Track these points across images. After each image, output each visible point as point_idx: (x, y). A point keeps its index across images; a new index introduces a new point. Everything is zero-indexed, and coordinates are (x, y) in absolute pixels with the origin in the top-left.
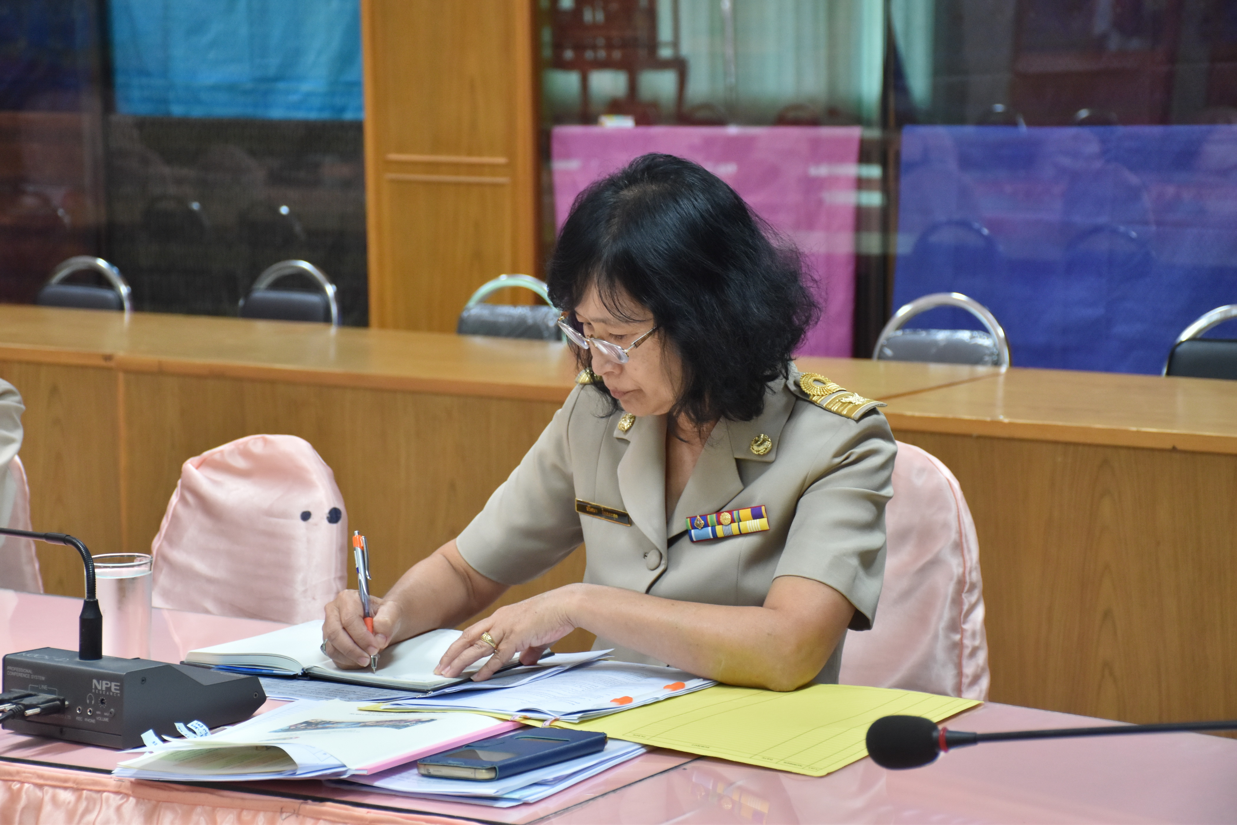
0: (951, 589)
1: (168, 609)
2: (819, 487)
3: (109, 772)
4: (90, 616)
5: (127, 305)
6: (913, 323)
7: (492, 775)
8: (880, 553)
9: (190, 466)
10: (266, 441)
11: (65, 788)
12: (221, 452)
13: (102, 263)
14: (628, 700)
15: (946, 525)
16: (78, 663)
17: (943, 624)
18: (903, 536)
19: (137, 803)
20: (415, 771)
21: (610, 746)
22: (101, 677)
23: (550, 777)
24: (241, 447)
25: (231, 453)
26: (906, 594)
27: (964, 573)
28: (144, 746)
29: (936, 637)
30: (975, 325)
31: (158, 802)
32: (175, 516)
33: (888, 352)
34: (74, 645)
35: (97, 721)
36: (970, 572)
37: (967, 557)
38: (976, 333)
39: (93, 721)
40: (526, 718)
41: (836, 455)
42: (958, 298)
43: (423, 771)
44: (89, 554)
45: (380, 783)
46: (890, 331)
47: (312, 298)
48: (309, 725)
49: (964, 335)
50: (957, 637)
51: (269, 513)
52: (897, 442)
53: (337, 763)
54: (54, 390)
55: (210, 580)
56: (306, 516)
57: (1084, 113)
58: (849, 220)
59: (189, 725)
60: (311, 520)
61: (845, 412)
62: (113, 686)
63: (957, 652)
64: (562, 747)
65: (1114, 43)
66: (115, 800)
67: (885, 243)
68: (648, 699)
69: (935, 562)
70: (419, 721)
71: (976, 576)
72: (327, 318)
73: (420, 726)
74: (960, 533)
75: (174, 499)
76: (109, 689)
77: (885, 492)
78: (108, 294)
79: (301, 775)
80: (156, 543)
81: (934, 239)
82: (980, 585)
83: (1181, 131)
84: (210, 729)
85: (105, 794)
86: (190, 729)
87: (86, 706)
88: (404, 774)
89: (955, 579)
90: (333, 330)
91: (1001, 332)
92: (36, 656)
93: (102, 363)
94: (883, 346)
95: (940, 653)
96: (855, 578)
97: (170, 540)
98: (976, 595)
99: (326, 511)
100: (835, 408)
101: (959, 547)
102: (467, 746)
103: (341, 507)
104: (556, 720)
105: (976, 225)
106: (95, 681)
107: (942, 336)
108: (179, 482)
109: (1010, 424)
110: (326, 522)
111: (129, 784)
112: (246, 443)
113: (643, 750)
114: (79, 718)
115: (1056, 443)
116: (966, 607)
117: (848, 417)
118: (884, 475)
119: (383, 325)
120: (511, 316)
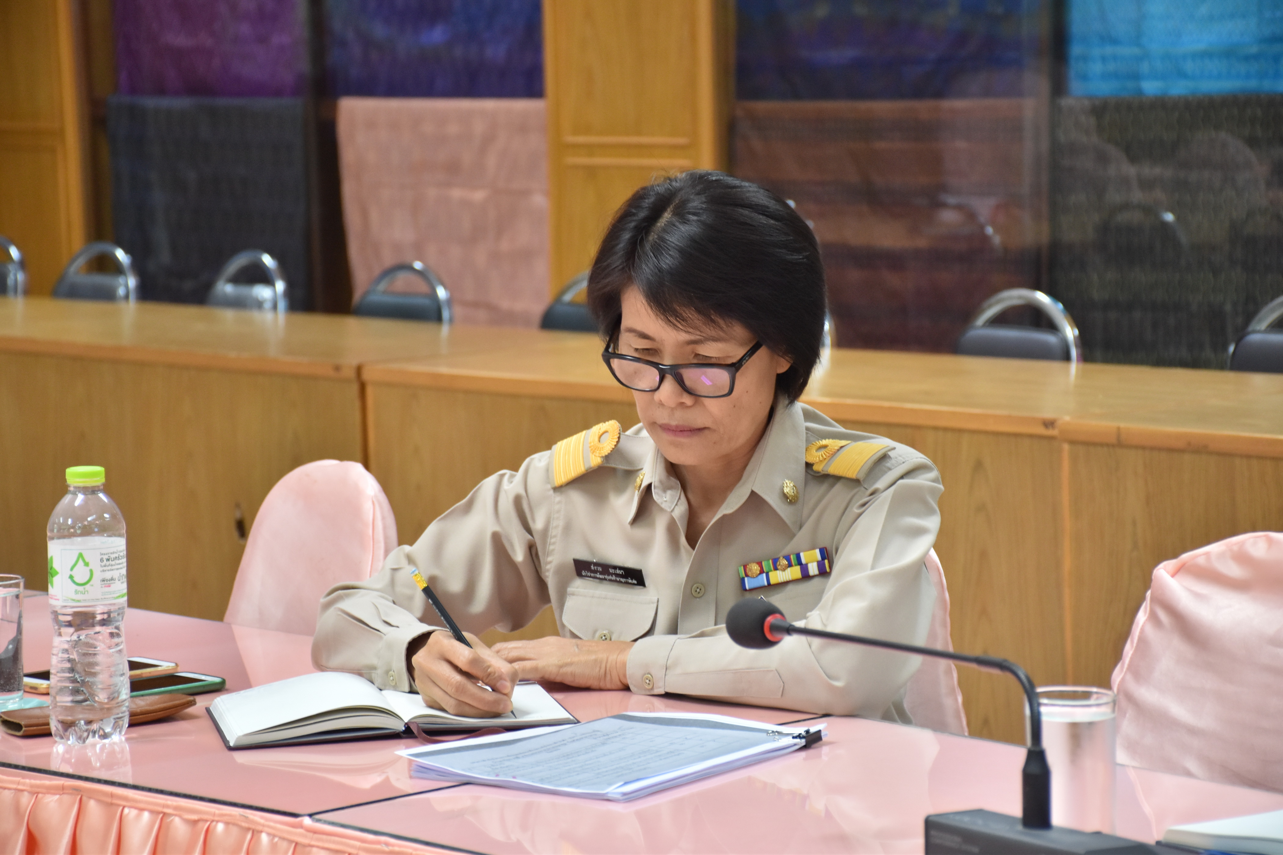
1: (1134, 767)
4: (1035, 769)
5: (1074, 352)
9: (1163, 572)
10: (1270, 541)
12: (1207, 554)
13: (1042, 298)
16: (1021, 833)
24: (1235, 548)
25: (1221, 555)
32: (1142, 640)
34: (1014, 806)
44: (1032, 686)
54: (979, 466)
55: (1192, 731)
75: (1142, 617)
78: (1050, 339)
80: (1118, 675)
92: (966, 819)
93: (1041, 430)
97: (1135, 672)
108: (1149, 593)
112: (1243, 543)
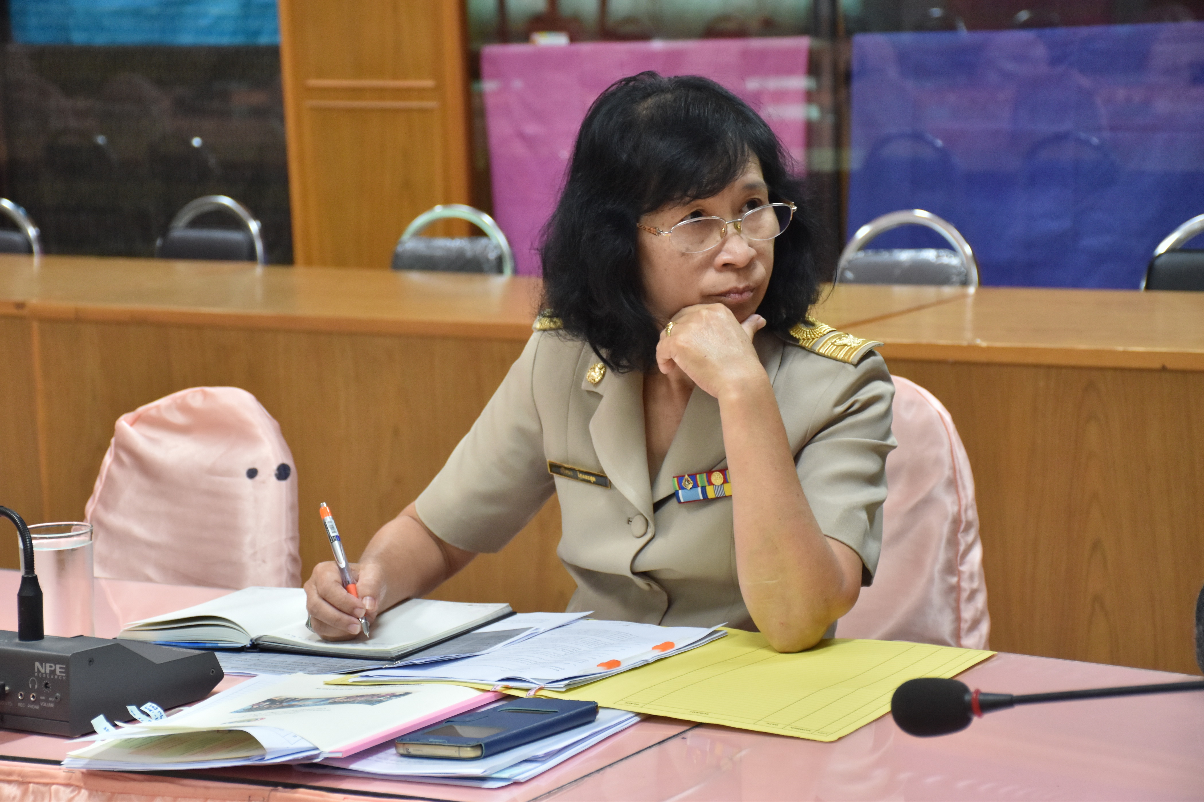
1: (105, 578)
4: (29, 592)
5: (36, 248)
7: (477, 753)
9: (124, 423)
10: (205, 394)
12: (158, 407)
13: (7, 204)
16: (18, 644)
20: (395, 750)
21: (600, 715)
22: (44, 660)
24: (178, 401)
25: (167, 408)
28: (94, 732)
32: (109, 477)
35: (42, 708)
39: (37, 708)
44: (24, 525)
45: (355, 766)
47: (234, 236)
48: (271, 704)
51: (212, 471)
53: (309, 746)
55: (150, 545)
56: (252, 473)
59: (142, 708)
60: (257, 478)
61: (840, 356)
72: (251, 257)
73: (396, 700)
75: (108, 459)
77: (890, 441)
78: (15, 237)
79: (271, 760)
80: (90, 507)
84: (165, 710)
86: (144, 712)
87: (29, 691)
90: (259, 269)
93: (14, 311)
97: (104, 502)
99: (275, 467)
103: (289, 462)
108: (113, 440)
110: (274, 479)
111: (80, 774)
112: (184, 397)
114: (21, 705)
117: (845, 362)
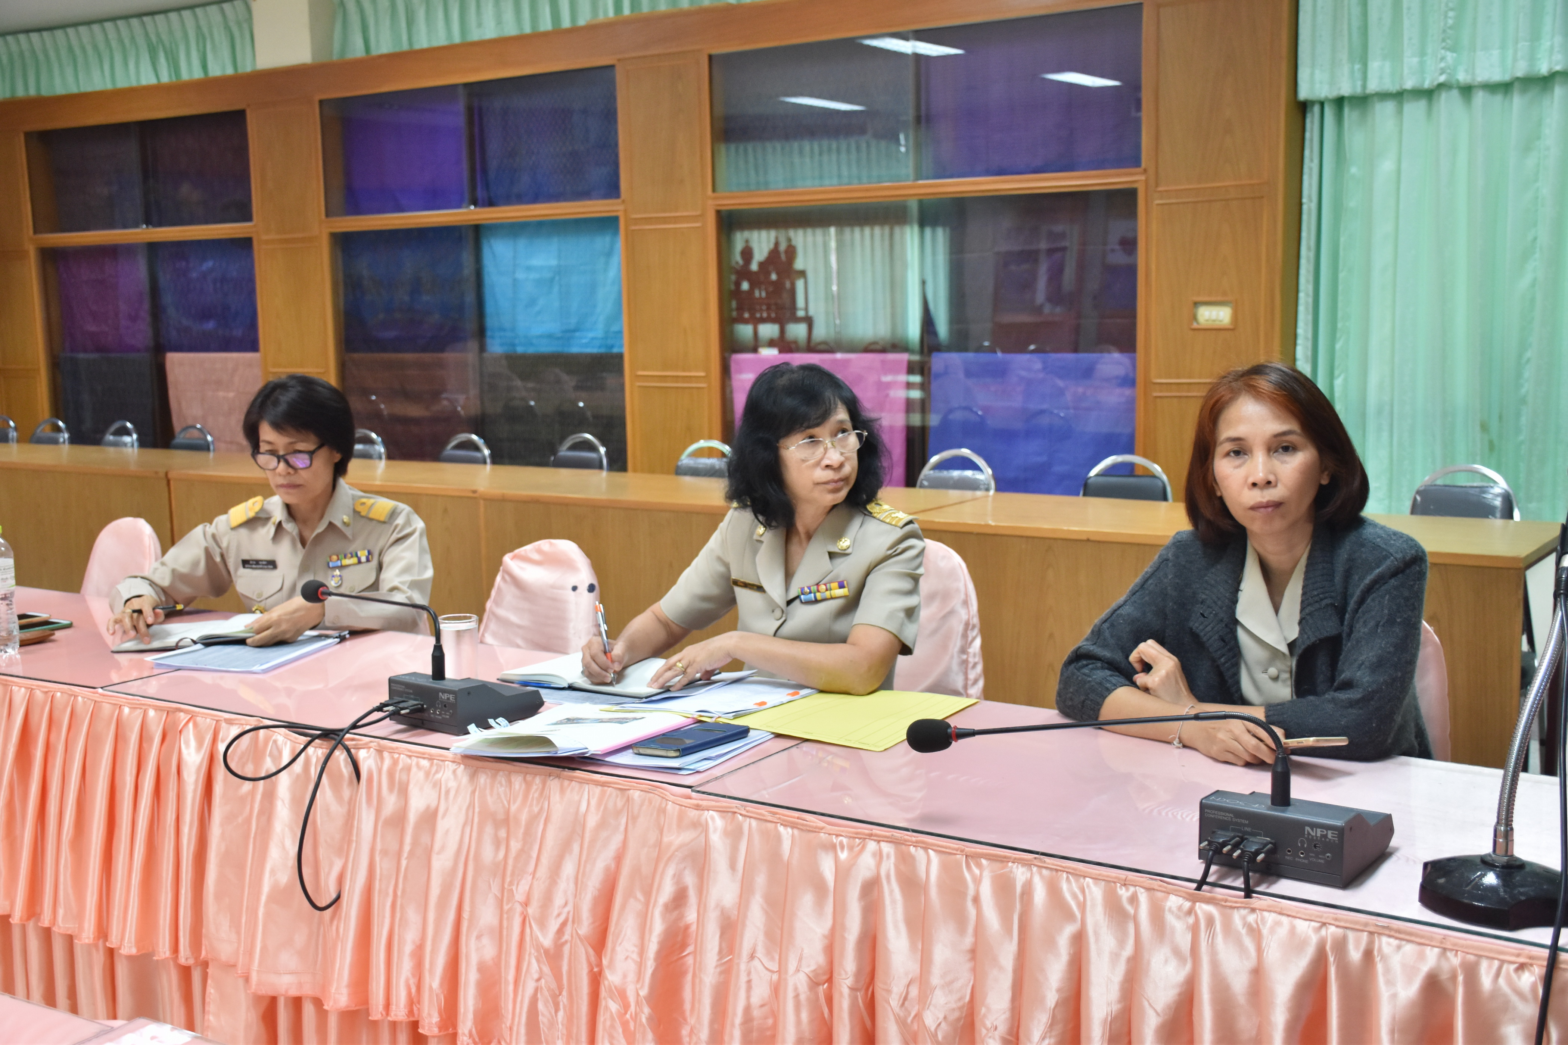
0: (961, 628)
1: (496, 645)
2: (879, 570)
3: (448, 749)
4: (437, 654)
5: (488, 461)
6: (940, 466)
7: (677, 754)
8: (916, 609)
9: (507, 559)
10: (551, 544)
11: (424, 758)
12: (525, 550)
13: (475, 437)
14: (763, 703)
15: (958, 590)
16: (431, 682)
17: (957, 649)
18: (932, 597)
19: (465, 768)
20: (631, 751)
21: (752, 733)
22: (444, 691)
23: (714, 755)
24: (538, 546)
25: (532, 550)
26: (935, 631)
27: (969, 620)
28: (469, 733)
29: (952, 657)
30: (976, 467)
31: (477, 768)
32: (499, 589)
33: (926, 483)
34: (428, 670)
35: (443, 718)
36: (973, 618)
37: (971, 609)
38: (976, 472)
39: (440, 717)
40: (701, 716)
41: (889, 549)
42: (965, 452)
43: (636, 751)
44: (437, 616)
45: (609, 759)
46: (926, 471)
47: (592, 455)
48: (570, 721)
49: (969, 473)
50: (965, 657)
51: (553, 587)
52: (925, 540)
53: (583, 747)
54: (445, 511)
55: (520, 627)
56: (575, 588)
57: (1032, 347)
58: (902, 406)
59: (497, 720)
60: (578, 591)
61: (894, 523)
62: (451, 697)
63: (964, 666)
64: (721, 736)
65: (1047, 309)
66: (452, 766)
67: (923, 419)
68: (777, 702)
69: (951, 612)
70: (636, 719)
71: (976, 620)
72: (600, 467)
73: (635, 722)
74: (966, 595)
75: (498, 578)
76: (448, 699)
77: (921, 571)
78: (478, 455)
79: (560, 754)
80: (489, 605)
81: (951, 417)
82: (978, 626)
83: (1085, 357)
84: (509, 722)
85: (447, 762)
86: (497, 723)
87: (436, 709)
88: (624, 753)
89: (963, 622)
90: (604, 474)
91: (990, 471)
92: (407, 677)
93: (471, 495)
94: (922, 480)
95: (955, 666)
96: (902, 625)
97: (497, 603)
98: (976, 631)
99: (587, 585)
100: (888, 521)
101: (966, 603)
102: (663, 735)
103: (595, 583)
104: (719, 717)
105: (975, 409)
106: (440, 694)
107: (956, 474)
108: (501, 568)
109: (996, 526)
110: (586, 592)
111: (460, 757)
112: (540, 544)
113: (772, 736)
114: (432, 716)
115: (1022, 537)
116: (970, 639)
117: (896, 526)
118: (918, 561)
119: (635, 471)
120: (706, 464)
